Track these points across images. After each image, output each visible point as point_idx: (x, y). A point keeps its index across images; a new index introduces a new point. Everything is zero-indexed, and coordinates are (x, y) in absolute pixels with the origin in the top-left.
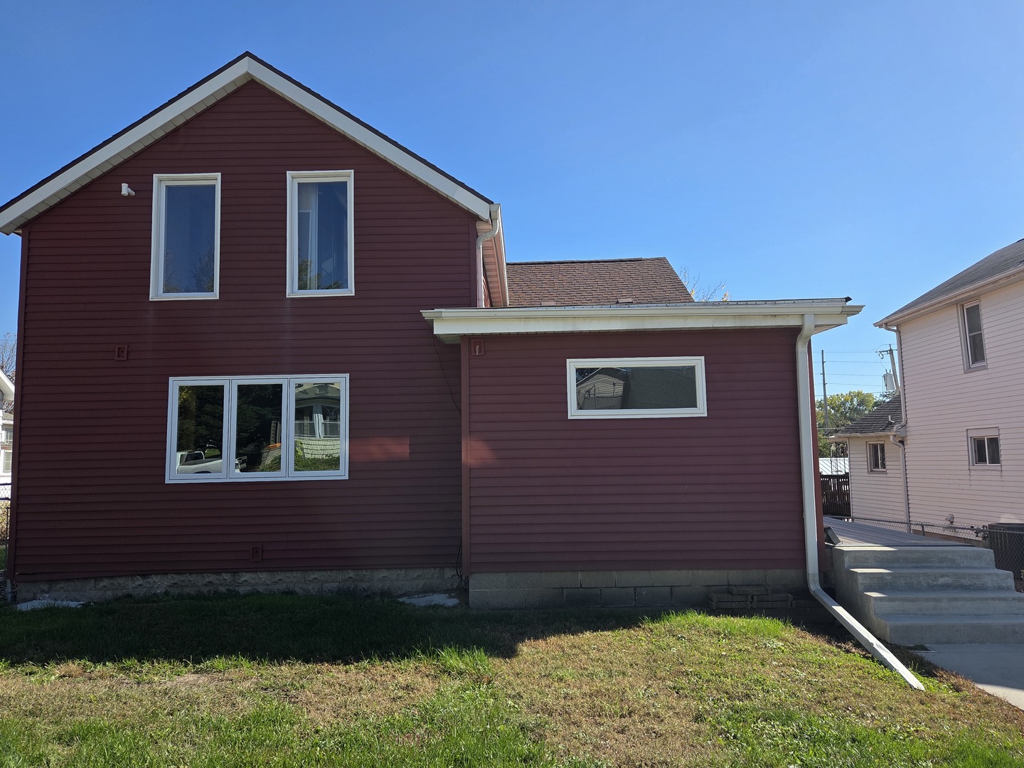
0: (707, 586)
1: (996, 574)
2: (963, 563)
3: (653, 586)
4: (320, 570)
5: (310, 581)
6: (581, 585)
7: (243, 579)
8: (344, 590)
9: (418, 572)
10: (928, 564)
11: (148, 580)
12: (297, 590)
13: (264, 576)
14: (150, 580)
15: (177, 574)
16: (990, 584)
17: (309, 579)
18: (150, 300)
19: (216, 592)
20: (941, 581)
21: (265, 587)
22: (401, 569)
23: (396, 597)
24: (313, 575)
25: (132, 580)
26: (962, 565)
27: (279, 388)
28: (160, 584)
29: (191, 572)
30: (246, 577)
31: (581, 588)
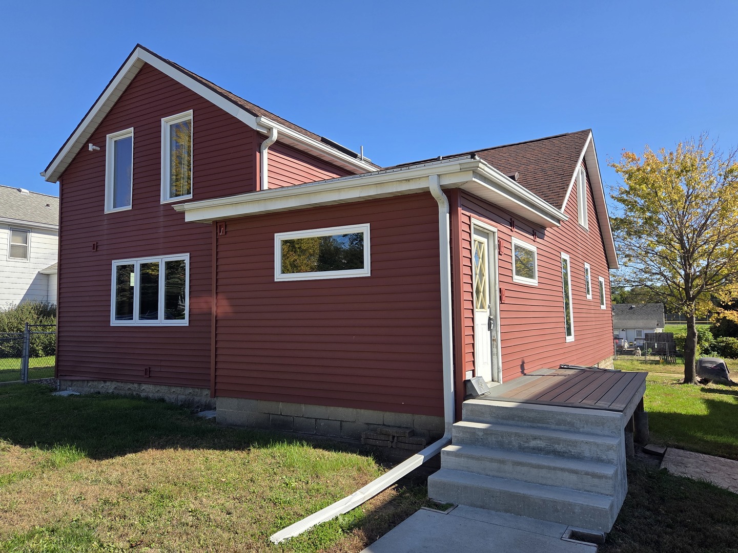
0: (367, 424)
1: (595, 444)
2: (583, 427)
3: (328, 420)
4: (177, 386)
5: (172, 393)
6: (281, 413)
10: (545, 425)
12: (166, 398)
13: (151, 387)
14: (107, 384)
15: (117, 382)
16: (587, 454)
18: (105, 212)
19: (132, 395)
20: (533, 443)
21: (153, 394)
24: (173, 389)
25: (100, 383)
26: (581, 430)
27: (158, 264)
28: (110, 387)
29: (122, 381)
30: (144, 387)
31: (281, 415)
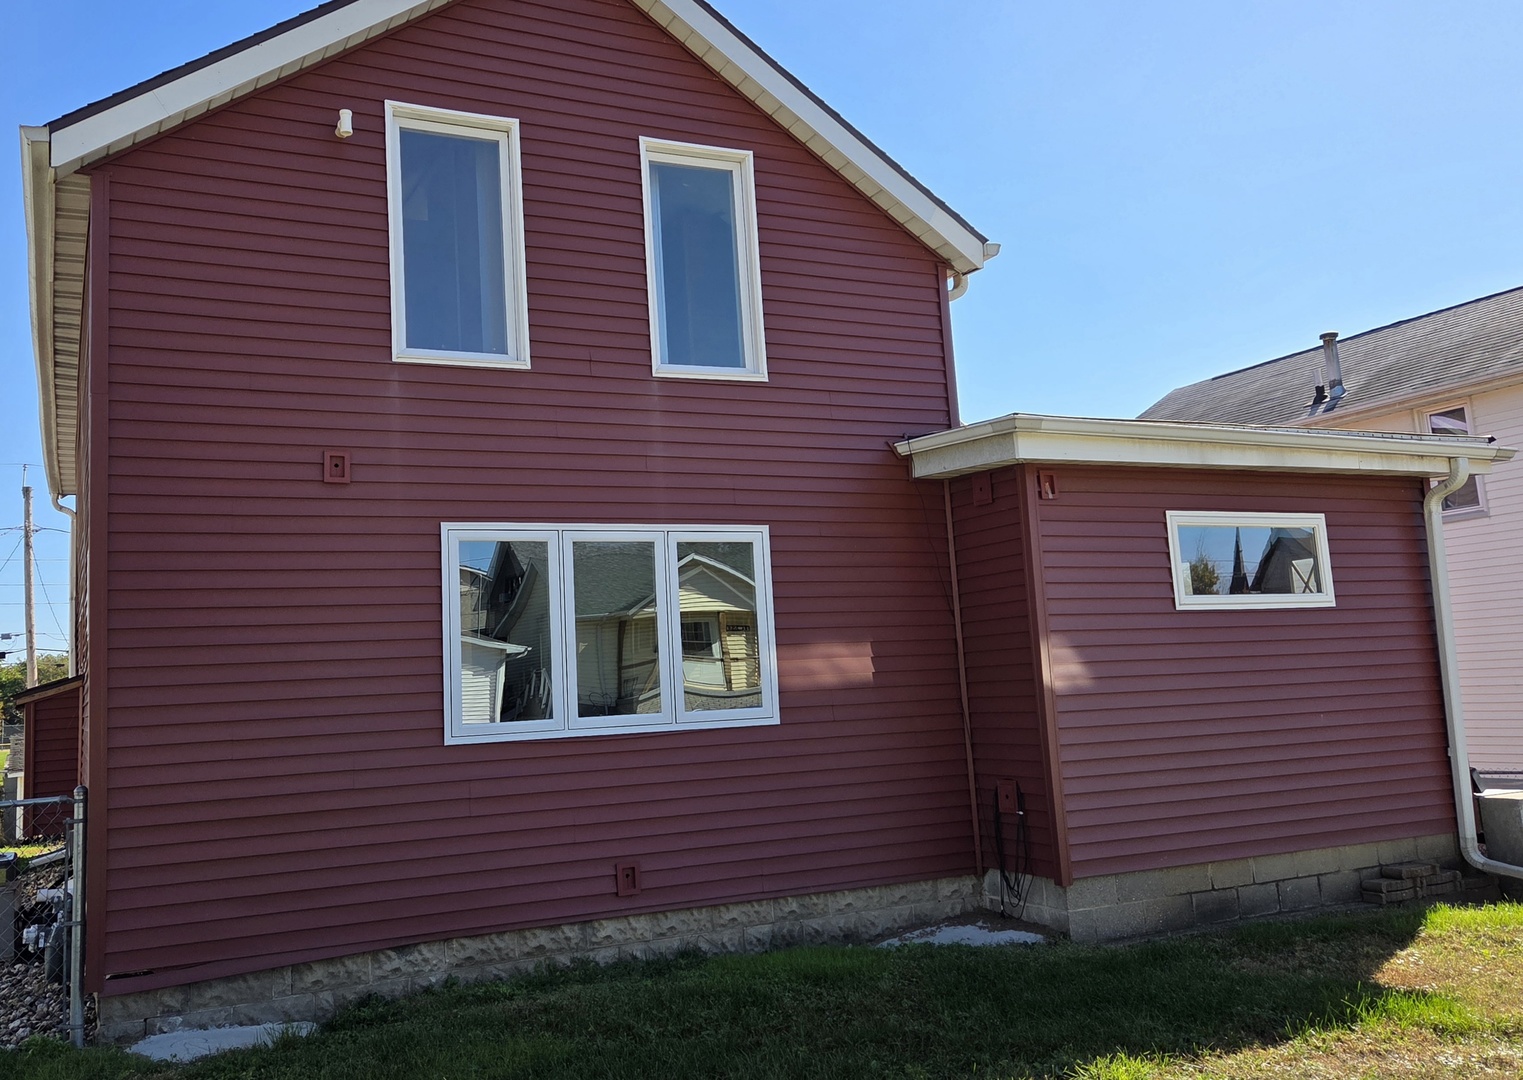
0: (1358, 870)
3: (1297, 878)
4: (739, 903)
5: (723, 925)
6: (1213, 886)
7: (602, 934)
8: (783, 937)
9: (899, 892)
11: (411, 958)
12: (704, 946)
13: (642, 925)
14: (415, 956)
15: (470, 937)
17: (722, 922)
18: (394, 360)
19: (553, 968)
21: (642, 946)
22: (873, 887)
23: (869, 941)
24: (727, 914)
25: (376, 960)
27: (648, 547)
28: (435, 963)
29: (501, 930)
30: (608, 929)
31: (1214, 889)
